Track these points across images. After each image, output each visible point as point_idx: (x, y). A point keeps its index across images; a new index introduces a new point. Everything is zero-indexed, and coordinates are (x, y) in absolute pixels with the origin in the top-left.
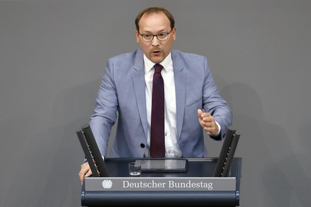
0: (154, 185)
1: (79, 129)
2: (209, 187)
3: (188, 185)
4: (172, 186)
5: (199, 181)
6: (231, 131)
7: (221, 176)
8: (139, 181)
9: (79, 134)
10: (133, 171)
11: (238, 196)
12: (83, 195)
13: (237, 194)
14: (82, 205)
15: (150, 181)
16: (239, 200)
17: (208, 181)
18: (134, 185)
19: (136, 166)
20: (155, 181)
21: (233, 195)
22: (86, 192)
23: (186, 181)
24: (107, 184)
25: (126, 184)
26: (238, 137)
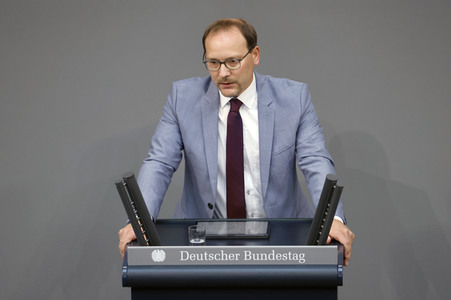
0: (223, 258)
1: (120, 179)
2: (301, 259)
3: (271, 257)
4: (248, 257)
5: (287, 251)
6: (331, 181)
7: (316, 244)
8: (203, 251)
9: (119, 186)
10: (195, 237)
11: (341, 273)
12: (125, 271)
13: (340, 270)
14: (124, 286)
15: (219, 251)
16: (341, 278)
17: (299, 252)
18: (195, 257)
19: (198, 230)
20: (226, 251)
21: (334, 270)
22: (129, 267)
23: (269, 252)
24: (158, 255)
25: (185, 255)
26: (340, 189)
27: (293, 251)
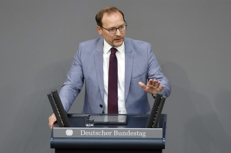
0: (104, 134)
1: (50, 93)
2: (143, 135)
3: (128, 134)
4: (116, 134)
5: (136, 131)
6: (160, 95)
8: (92, 130)
9: (49, 96)
10: (88, 123)
12: (52, 140)
13: (164, 141)
14: (51, 148)
15: (101, 131)
16: (164, 145)
17: (142, 131)
18: (89, 134)
19: (90, 119)
20: (104, 131)
21: (160, 141)
22: (54, 138)
23: (127, 131)
24: (69, 132)
25: (83, 132)
26: (164, 99)
27: (139, 131)
